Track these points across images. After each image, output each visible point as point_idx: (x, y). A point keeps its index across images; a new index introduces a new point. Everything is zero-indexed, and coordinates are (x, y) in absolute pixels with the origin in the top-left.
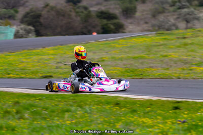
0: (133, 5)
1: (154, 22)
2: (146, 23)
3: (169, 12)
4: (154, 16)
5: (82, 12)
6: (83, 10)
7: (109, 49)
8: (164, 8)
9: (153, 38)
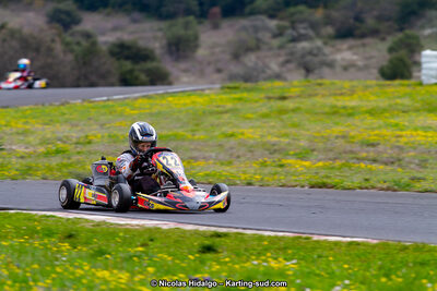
0: (190, 32)
1: (235, 69)
2: (219, 71)
3: (271, 49)
4: (236, 56)
5: (78, 43)
6: (80, 39)
7: (110, 117)
8: (258, 40)
9: (213, 97)
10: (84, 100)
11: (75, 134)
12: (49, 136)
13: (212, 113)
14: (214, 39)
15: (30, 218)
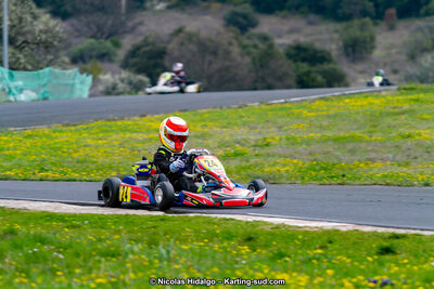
0: (367, 34)
1: (411, 69)
2: (395, 72)
5: (255, 46)
6: (257, 42)
7: (288, 119)
9: (390, 98)
10: (262, 103)
11: (253, 137)
12: (227, 139)
13: (388, 114)
14: (391, 40)
15: (210, 222)
